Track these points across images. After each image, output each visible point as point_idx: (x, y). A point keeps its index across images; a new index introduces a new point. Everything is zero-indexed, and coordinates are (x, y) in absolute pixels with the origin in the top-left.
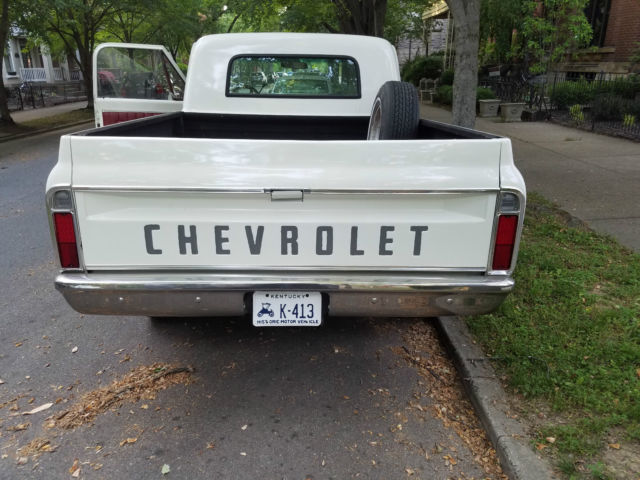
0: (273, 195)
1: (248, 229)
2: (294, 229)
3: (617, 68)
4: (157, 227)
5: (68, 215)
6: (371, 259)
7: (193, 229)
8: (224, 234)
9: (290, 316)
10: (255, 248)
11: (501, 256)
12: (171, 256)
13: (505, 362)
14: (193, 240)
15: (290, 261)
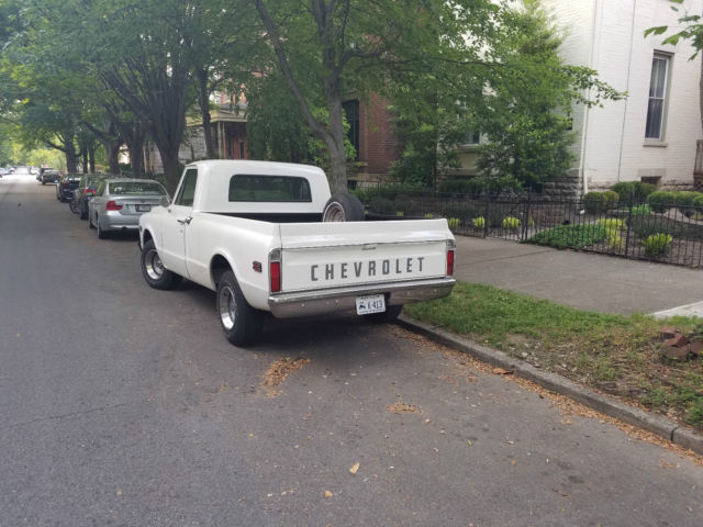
0: (365, 247)
1: (355, 264)
2: (374, 262)
3: (371, 178)
4: (316, 266)
5: (278, 263)
6: (404, 275)
7: (332, 266)
8: (345, 267)
9: (373, 308)
10: (358, 274)
11: (450, 271)
12: (322, 282)
13: (447, 326)
14: (332, 272)
15: (373, 279)
